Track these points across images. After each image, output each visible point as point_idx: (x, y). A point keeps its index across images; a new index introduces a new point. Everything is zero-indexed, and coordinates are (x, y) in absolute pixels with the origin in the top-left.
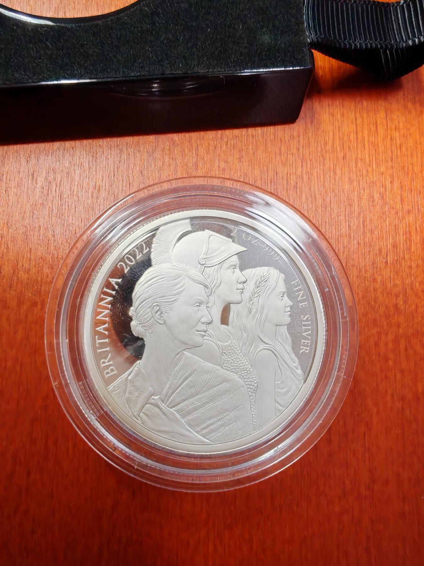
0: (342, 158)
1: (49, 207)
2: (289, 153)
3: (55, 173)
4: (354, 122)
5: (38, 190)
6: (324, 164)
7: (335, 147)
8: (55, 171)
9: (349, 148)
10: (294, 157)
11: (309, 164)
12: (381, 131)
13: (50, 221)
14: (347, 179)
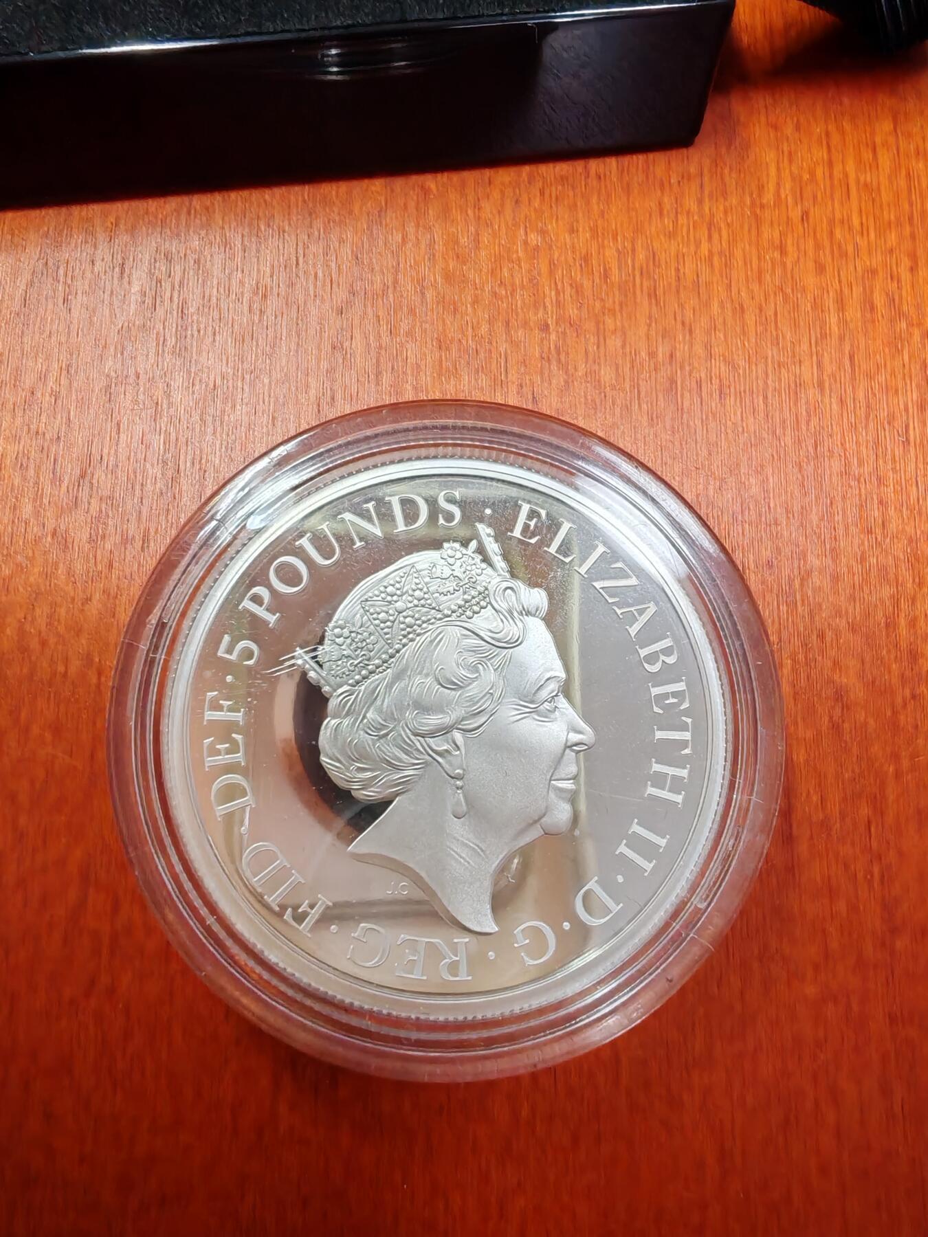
0: (800, 218)
1: (158, 334)
2: (679, 210)
3: (170, 262)
4: (824, 143)
5: (133, 298)
6: (759, 234)
7: (783, 196)
8: (169, 258)
9: (815, 197)
10: (691, 219)
11: (724, 233)
12: (885, 160)
13: (160, 364)
14: (811, 265)
